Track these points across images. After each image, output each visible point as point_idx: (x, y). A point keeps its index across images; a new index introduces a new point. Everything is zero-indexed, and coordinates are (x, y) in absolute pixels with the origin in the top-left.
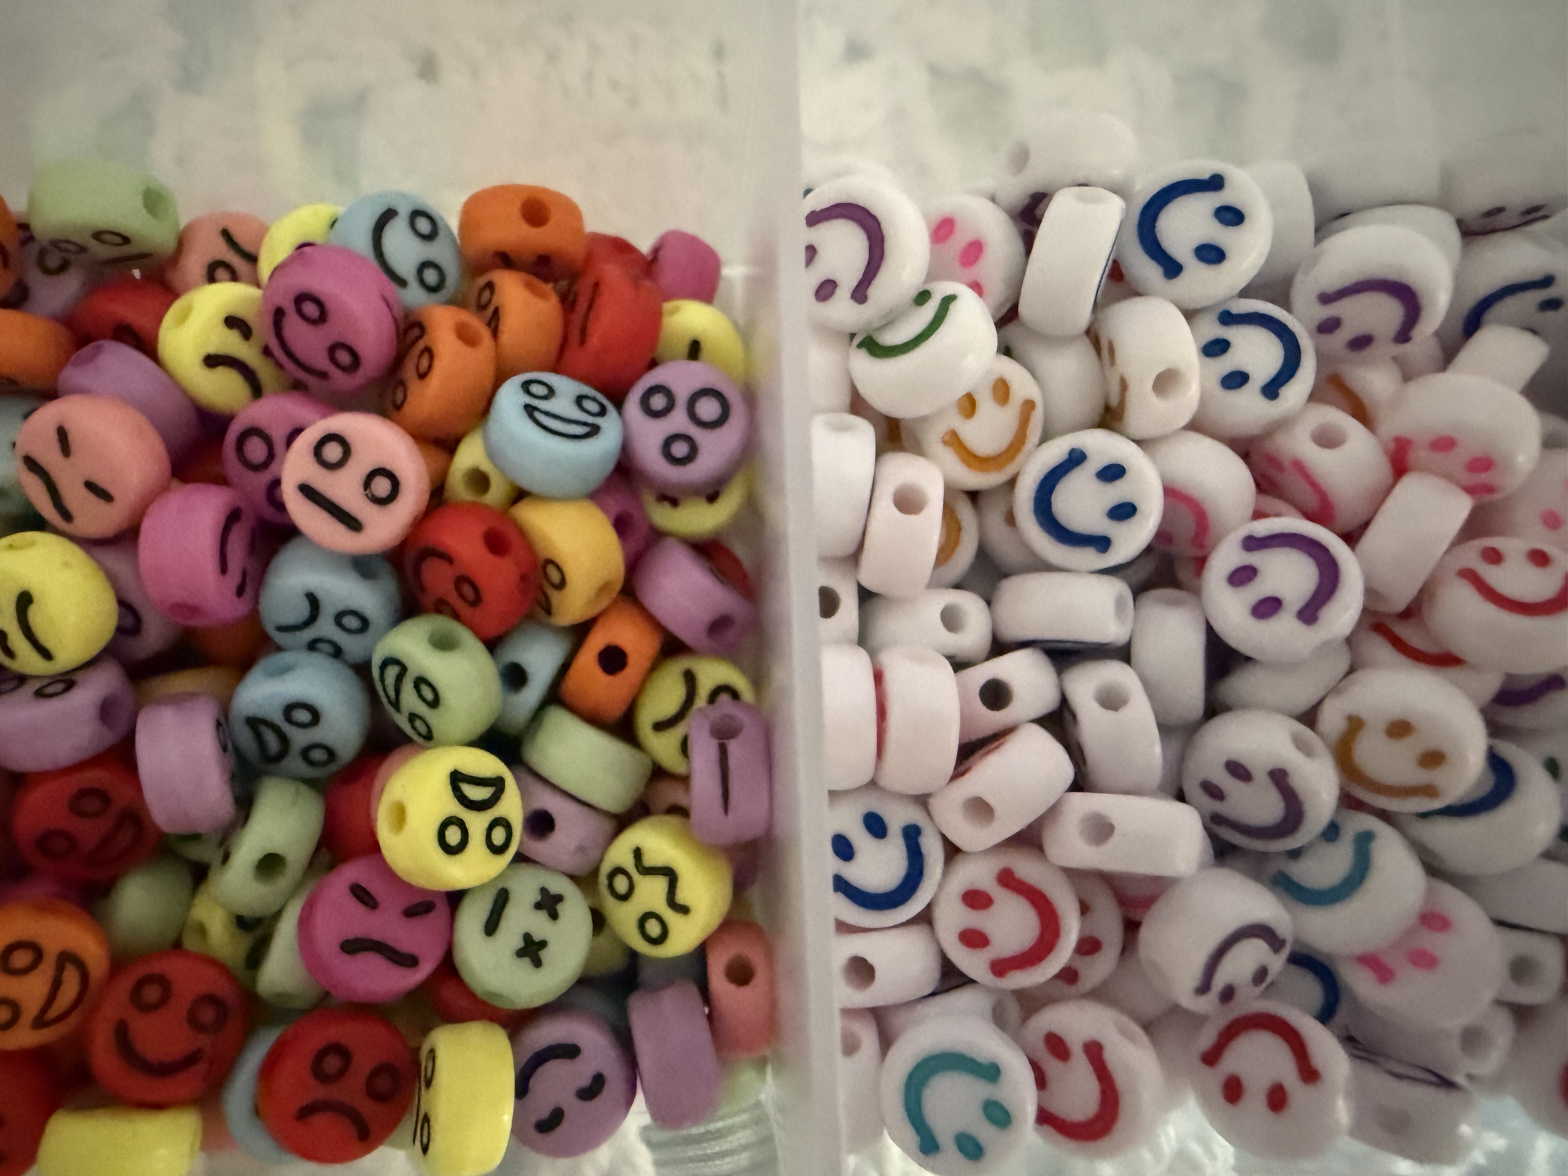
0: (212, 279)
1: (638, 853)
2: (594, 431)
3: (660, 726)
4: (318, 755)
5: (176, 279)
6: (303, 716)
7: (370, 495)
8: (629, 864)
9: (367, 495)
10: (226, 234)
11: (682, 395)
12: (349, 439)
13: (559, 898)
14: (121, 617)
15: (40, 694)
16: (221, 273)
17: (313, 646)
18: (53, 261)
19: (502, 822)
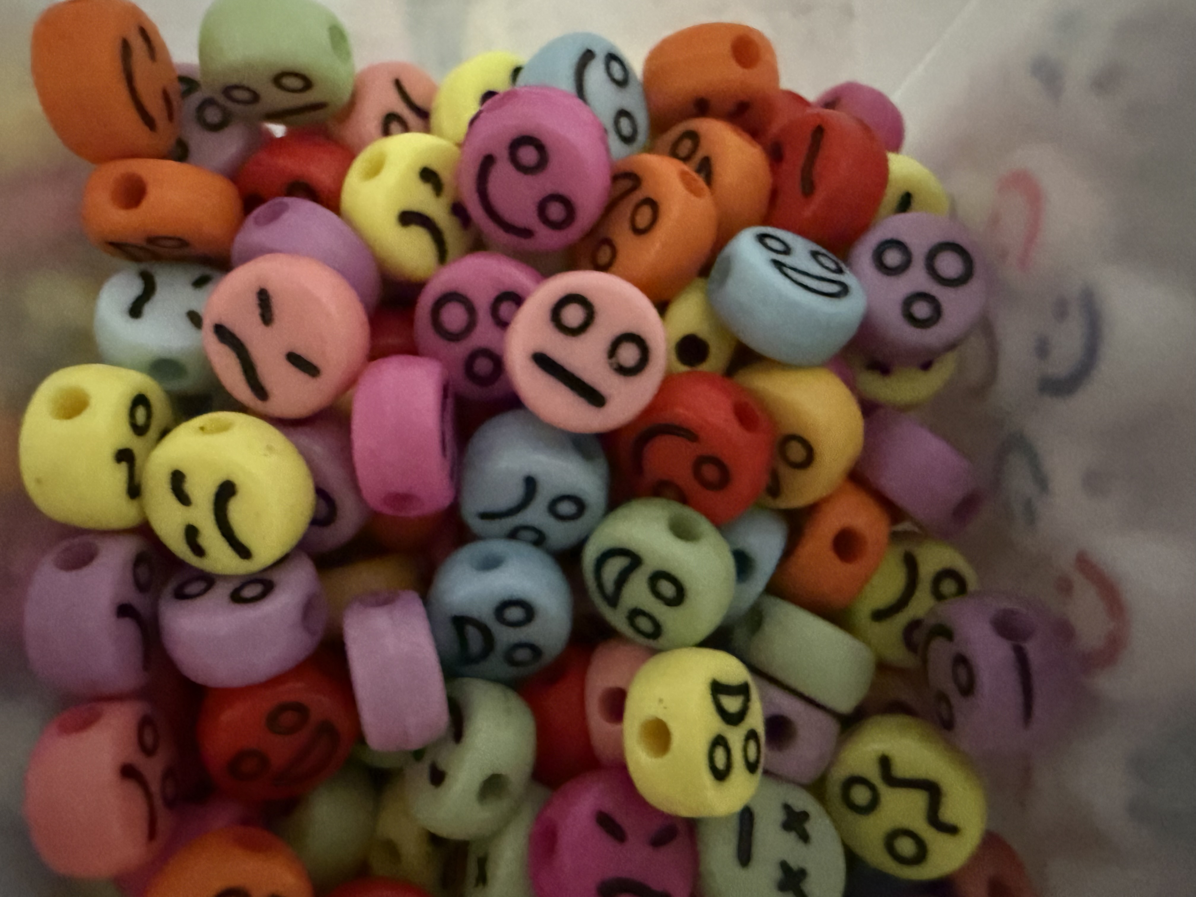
0: (386, 132)
1: (885, 762)
2: (844, 290)
3: (879, 615)
4: (522, 655)
5: (349, 134)
6: (515, 614)
7: (615, 366)
8: (873, 773)
9: (611, 365)
10: (398, 84)
11: (919, 251)
13: (804, 816)
14: (316, 506)
15: (237, 598)
16: (395, 126)
17: (513, 535)
18: (213, 115)
19: (752, 735)
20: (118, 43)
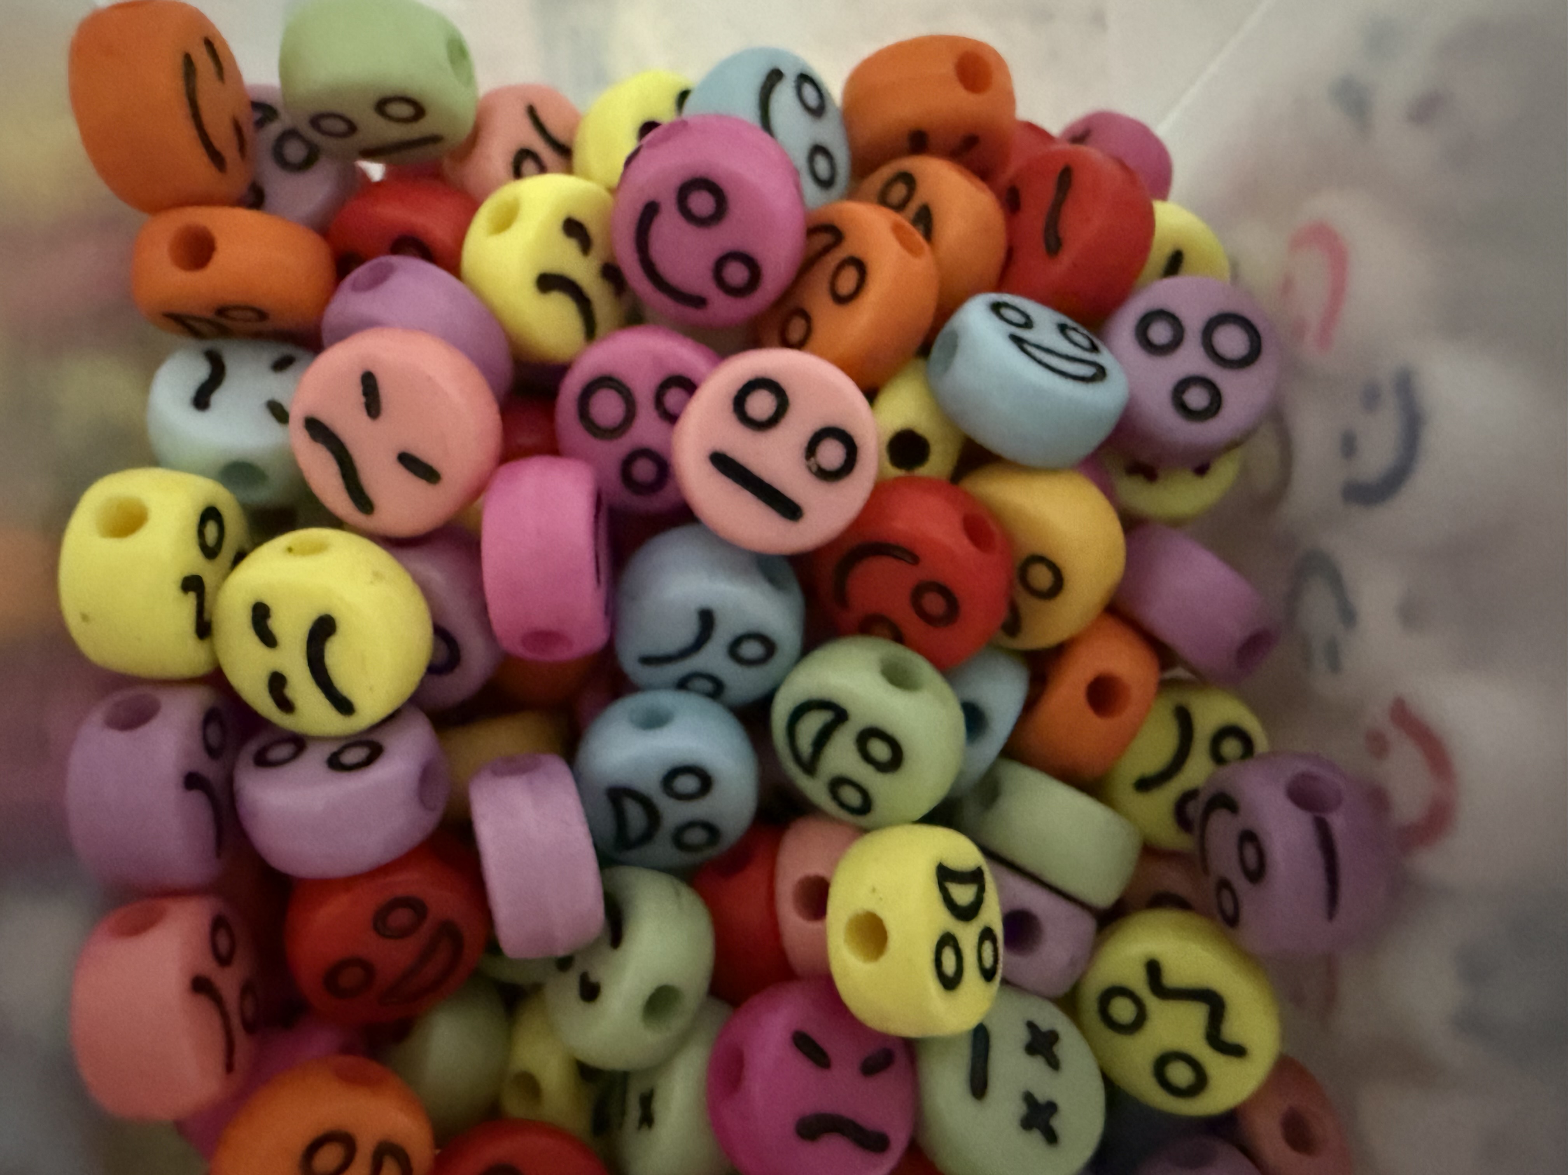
0: (518, 173)
1: (1153, 969)
2: (1100, 374)
3: (1145, 785)
4: (696, 836)
5: (470, 176)
6: (687, 784)
7: (814, 469)
8: (1138, 982)
9: (810, 469)
10: (532, 112)
11: (1193, 325)
12: (784, 383)
13: (1053, 1037)
14: (435, 650)
15: (335, 763)
16: (528, 165)
17: (683, 684)
18: (294, 152)
19: (987, 934)
20: (179, 60)
